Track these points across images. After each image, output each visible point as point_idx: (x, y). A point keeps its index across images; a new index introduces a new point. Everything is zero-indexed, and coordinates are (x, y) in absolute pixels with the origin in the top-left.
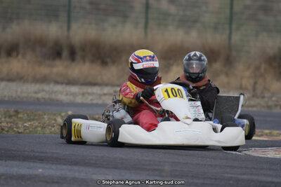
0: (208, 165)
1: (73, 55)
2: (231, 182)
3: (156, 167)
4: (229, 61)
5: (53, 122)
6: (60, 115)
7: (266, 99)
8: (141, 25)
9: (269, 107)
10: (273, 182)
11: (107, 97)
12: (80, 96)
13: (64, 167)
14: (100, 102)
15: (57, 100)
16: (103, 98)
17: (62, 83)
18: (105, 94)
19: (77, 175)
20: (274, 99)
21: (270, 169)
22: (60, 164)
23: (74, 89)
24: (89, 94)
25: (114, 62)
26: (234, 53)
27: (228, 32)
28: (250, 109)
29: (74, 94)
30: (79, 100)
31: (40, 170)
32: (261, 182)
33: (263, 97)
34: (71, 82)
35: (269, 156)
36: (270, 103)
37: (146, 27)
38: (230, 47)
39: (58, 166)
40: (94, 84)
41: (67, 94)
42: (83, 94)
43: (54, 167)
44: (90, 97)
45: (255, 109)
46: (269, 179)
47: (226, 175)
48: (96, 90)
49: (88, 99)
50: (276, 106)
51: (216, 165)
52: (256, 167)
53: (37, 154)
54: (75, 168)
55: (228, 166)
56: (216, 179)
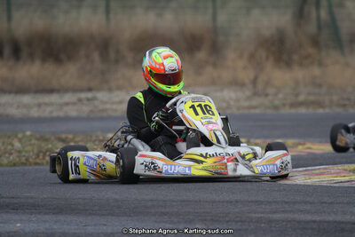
0: (227, 202)
1: (17, 52)
2: (263, 225)
3: (163, 210)
4: (216, 49)
5: (9, 147)
6: (16, 136)
7: (270, 98)
8: (101, 10)
9: (276, 108)
10: (314, 222)
11: (70, 107)
12: (35, 109)
13: (47, 217)
14: (61, 114)
15: (7, 116)
16: (66, 108)
17: (10, 92)
18: (67, 104)
19: (66, 228)
20: (281, 96)
21: (306, 203)
22: (39, 213)
23: (26, 99)
24: (46, 104)
25: (70, 58)
26: (221, 38)
27: (210, 11)
28: (253, 111)
29: (28, 106)
30: (35, 113)
31: (18, 225)
32: (299, 222)
33: (267, 95)
34: (21, 90)
35: (298, 182)
36: (277, 102)
37: (108, 11)
38: (215, 31)
39: (39, 216)
40: (51, 91)
41: (18, 107)
42: (39, 105)
43: (33, 218)
44: (49, 109)
45: (257, 111)
46: (309, 217)
47: (254, 215)
48: (54, 98)
49: (46, 112)
50: (284, 105)
51: (237, 202)
52: (286, 200)
53: (7, 201)
54: (61, 218)
55: (252, 202)
56: (242, 221)
